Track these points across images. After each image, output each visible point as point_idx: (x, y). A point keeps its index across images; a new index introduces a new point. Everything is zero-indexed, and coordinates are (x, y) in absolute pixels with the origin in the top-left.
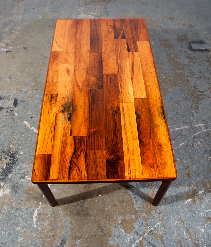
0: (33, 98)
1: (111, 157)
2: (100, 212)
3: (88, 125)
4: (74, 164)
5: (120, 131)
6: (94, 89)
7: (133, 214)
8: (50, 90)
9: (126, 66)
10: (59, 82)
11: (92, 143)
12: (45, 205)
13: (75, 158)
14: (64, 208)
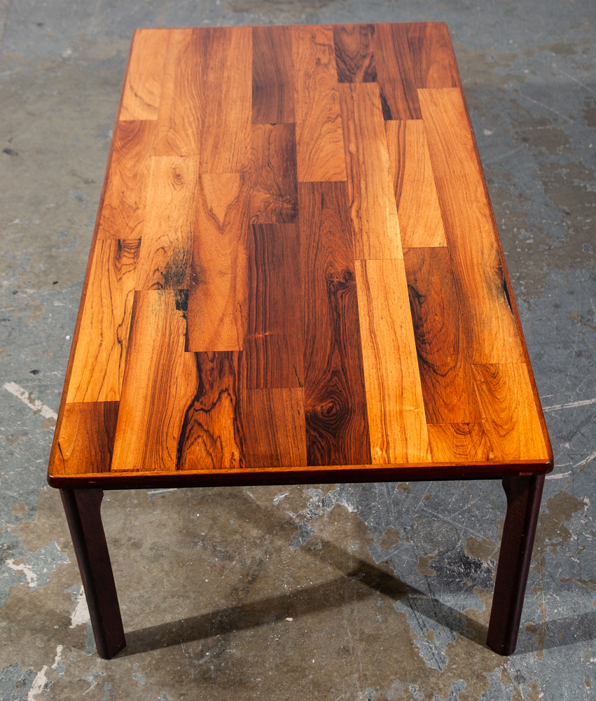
0: (40, 310)
1: (322, 407)
2: (287, 672)
3: (244, 320)
4: (196, 427)
5: (355, 336)
6: (265, 225)
7: (414, 681)
8: (116, 227)
9: (379, 159)
10: (145, 206)
11: (258, 370)
12: (75, 653)
13: (201, 412)
14: (151, 661)
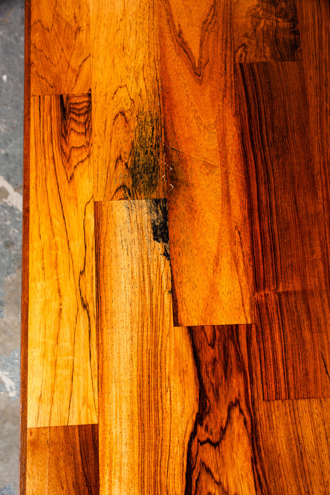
3: (247, 262)
4: (204, 477)
6: (258, 64)
8: (55, 70)
10: (88, 25)
13: (207, 445)
